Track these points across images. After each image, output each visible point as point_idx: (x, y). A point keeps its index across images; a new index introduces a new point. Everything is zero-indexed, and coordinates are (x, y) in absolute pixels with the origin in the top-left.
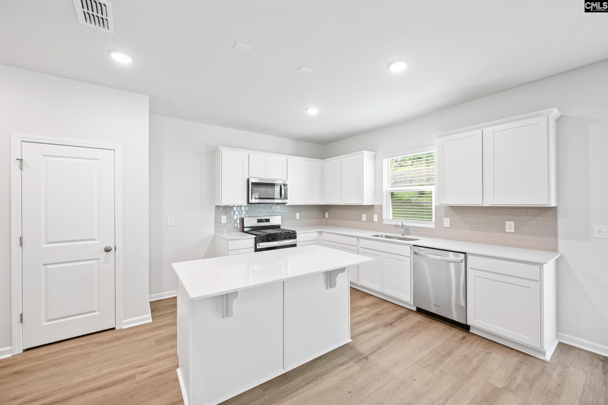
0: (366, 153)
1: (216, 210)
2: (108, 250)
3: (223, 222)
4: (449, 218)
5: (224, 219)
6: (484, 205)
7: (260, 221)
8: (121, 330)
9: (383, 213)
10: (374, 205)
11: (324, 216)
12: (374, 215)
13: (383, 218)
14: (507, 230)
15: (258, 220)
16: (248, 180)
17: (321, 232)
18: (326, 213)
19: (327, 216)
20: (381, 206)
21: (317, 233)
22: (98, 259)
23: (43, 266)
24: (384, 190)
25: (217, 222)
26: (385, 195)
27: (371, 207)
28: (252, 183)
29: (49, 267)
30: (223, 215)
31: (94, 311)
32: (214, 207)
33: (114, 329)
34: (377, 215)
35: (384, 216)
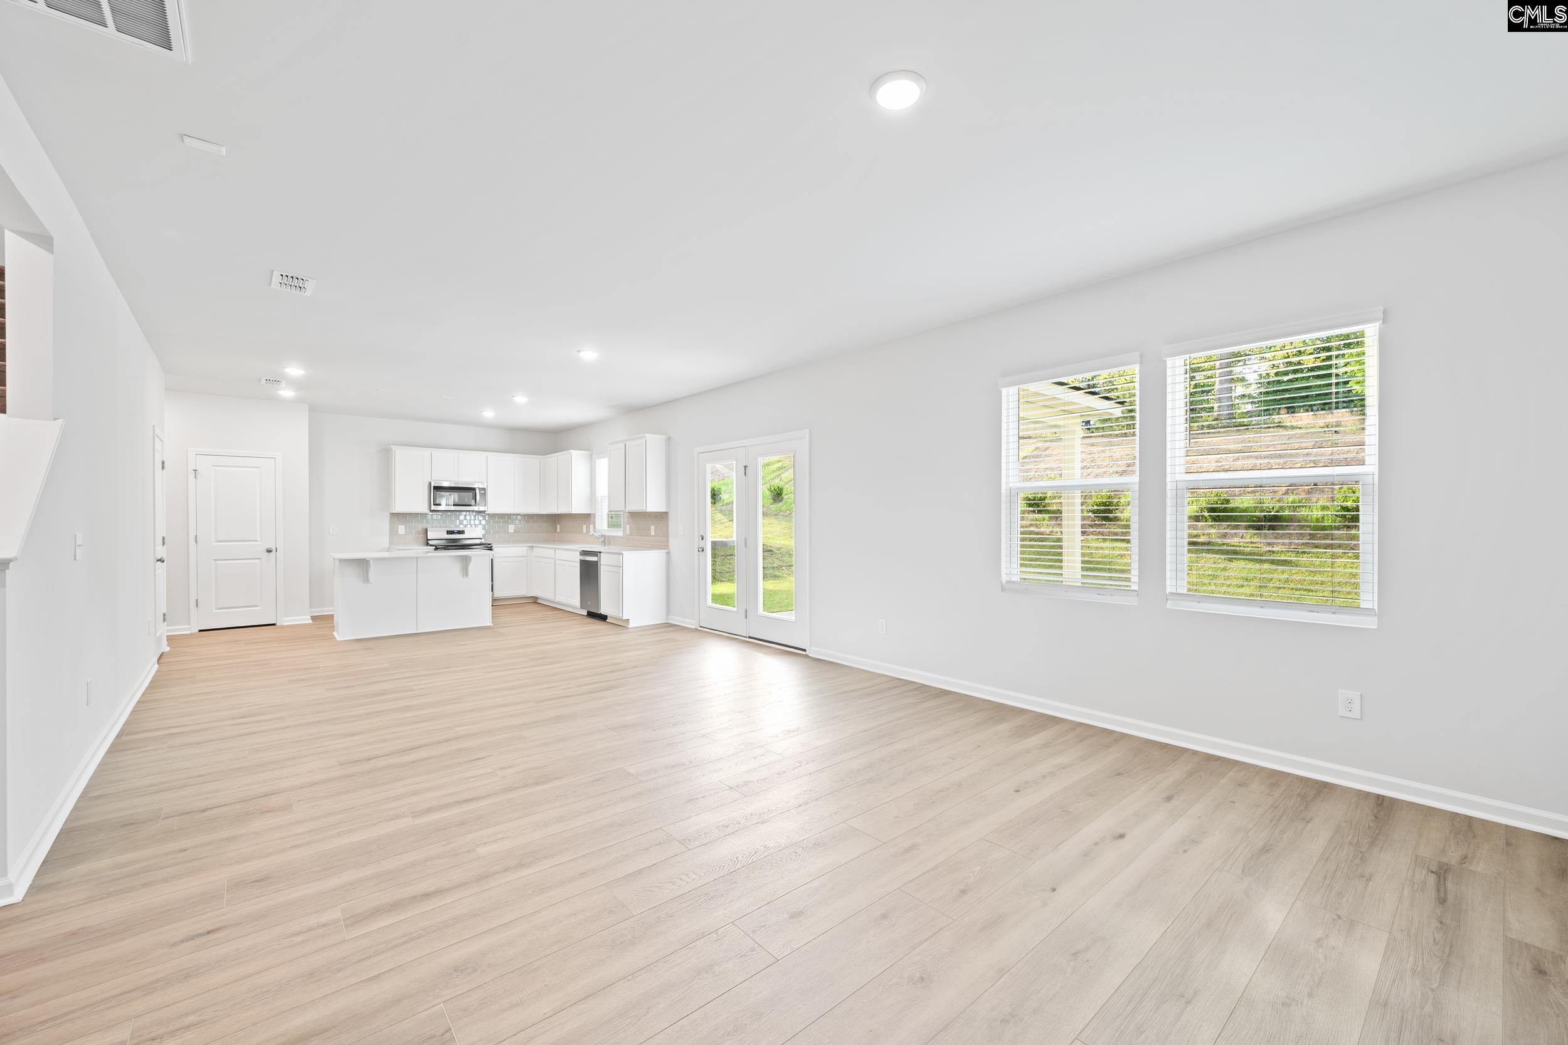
0: (575, 453)
1: (391, 518)
2: (269, 551)
3: (400, 533)
5: (401, 529)
7: (449, 532)
8: (282, 627)
9: (597, 523)
12: (584, 524)
13: (597, 529)
15: (447, 531)
16: (430, 483)
17: (532, 547)
20: (595, 515)
21: (526, 549)
22: (260, 559)
23: (213, 562)
25: (393, 532)
26: (600, 501)
27: (589, 516)
28: (434, 487)
29: (218, 562)
30: (400, 525)
31: (257, 606)
32: (388, 516)
33: (274, 624)
35: (599, 527)
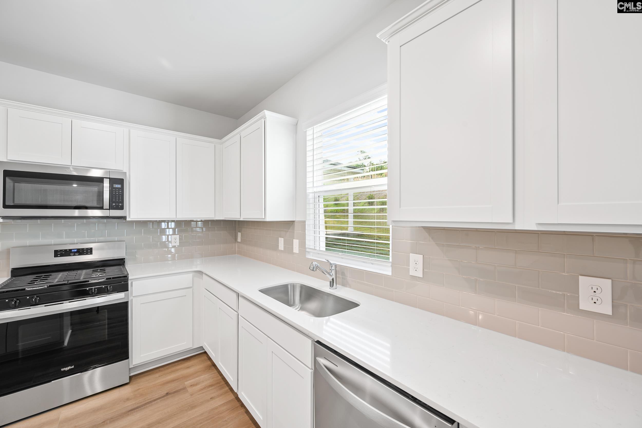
4: (422, 256)
6: (518, 227)
9: (307, 238)
10: (293, 221)
11: (236, 239)
12: (294, 240)
13: (307, 246)
14: (585, 305)
18: (238, 233)
19: (239, 240)
20: (303, 223)
24: (309, 191)
26: (312, 201)
27: (289, 224)
34: (298, 240)
35: (309, 243)
